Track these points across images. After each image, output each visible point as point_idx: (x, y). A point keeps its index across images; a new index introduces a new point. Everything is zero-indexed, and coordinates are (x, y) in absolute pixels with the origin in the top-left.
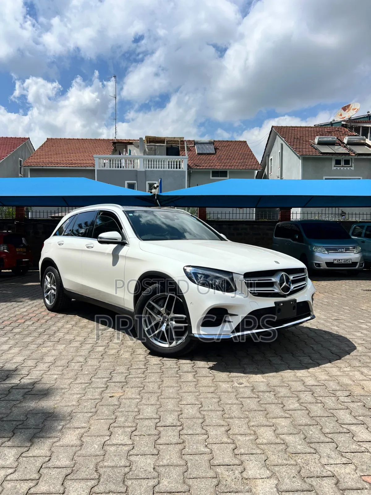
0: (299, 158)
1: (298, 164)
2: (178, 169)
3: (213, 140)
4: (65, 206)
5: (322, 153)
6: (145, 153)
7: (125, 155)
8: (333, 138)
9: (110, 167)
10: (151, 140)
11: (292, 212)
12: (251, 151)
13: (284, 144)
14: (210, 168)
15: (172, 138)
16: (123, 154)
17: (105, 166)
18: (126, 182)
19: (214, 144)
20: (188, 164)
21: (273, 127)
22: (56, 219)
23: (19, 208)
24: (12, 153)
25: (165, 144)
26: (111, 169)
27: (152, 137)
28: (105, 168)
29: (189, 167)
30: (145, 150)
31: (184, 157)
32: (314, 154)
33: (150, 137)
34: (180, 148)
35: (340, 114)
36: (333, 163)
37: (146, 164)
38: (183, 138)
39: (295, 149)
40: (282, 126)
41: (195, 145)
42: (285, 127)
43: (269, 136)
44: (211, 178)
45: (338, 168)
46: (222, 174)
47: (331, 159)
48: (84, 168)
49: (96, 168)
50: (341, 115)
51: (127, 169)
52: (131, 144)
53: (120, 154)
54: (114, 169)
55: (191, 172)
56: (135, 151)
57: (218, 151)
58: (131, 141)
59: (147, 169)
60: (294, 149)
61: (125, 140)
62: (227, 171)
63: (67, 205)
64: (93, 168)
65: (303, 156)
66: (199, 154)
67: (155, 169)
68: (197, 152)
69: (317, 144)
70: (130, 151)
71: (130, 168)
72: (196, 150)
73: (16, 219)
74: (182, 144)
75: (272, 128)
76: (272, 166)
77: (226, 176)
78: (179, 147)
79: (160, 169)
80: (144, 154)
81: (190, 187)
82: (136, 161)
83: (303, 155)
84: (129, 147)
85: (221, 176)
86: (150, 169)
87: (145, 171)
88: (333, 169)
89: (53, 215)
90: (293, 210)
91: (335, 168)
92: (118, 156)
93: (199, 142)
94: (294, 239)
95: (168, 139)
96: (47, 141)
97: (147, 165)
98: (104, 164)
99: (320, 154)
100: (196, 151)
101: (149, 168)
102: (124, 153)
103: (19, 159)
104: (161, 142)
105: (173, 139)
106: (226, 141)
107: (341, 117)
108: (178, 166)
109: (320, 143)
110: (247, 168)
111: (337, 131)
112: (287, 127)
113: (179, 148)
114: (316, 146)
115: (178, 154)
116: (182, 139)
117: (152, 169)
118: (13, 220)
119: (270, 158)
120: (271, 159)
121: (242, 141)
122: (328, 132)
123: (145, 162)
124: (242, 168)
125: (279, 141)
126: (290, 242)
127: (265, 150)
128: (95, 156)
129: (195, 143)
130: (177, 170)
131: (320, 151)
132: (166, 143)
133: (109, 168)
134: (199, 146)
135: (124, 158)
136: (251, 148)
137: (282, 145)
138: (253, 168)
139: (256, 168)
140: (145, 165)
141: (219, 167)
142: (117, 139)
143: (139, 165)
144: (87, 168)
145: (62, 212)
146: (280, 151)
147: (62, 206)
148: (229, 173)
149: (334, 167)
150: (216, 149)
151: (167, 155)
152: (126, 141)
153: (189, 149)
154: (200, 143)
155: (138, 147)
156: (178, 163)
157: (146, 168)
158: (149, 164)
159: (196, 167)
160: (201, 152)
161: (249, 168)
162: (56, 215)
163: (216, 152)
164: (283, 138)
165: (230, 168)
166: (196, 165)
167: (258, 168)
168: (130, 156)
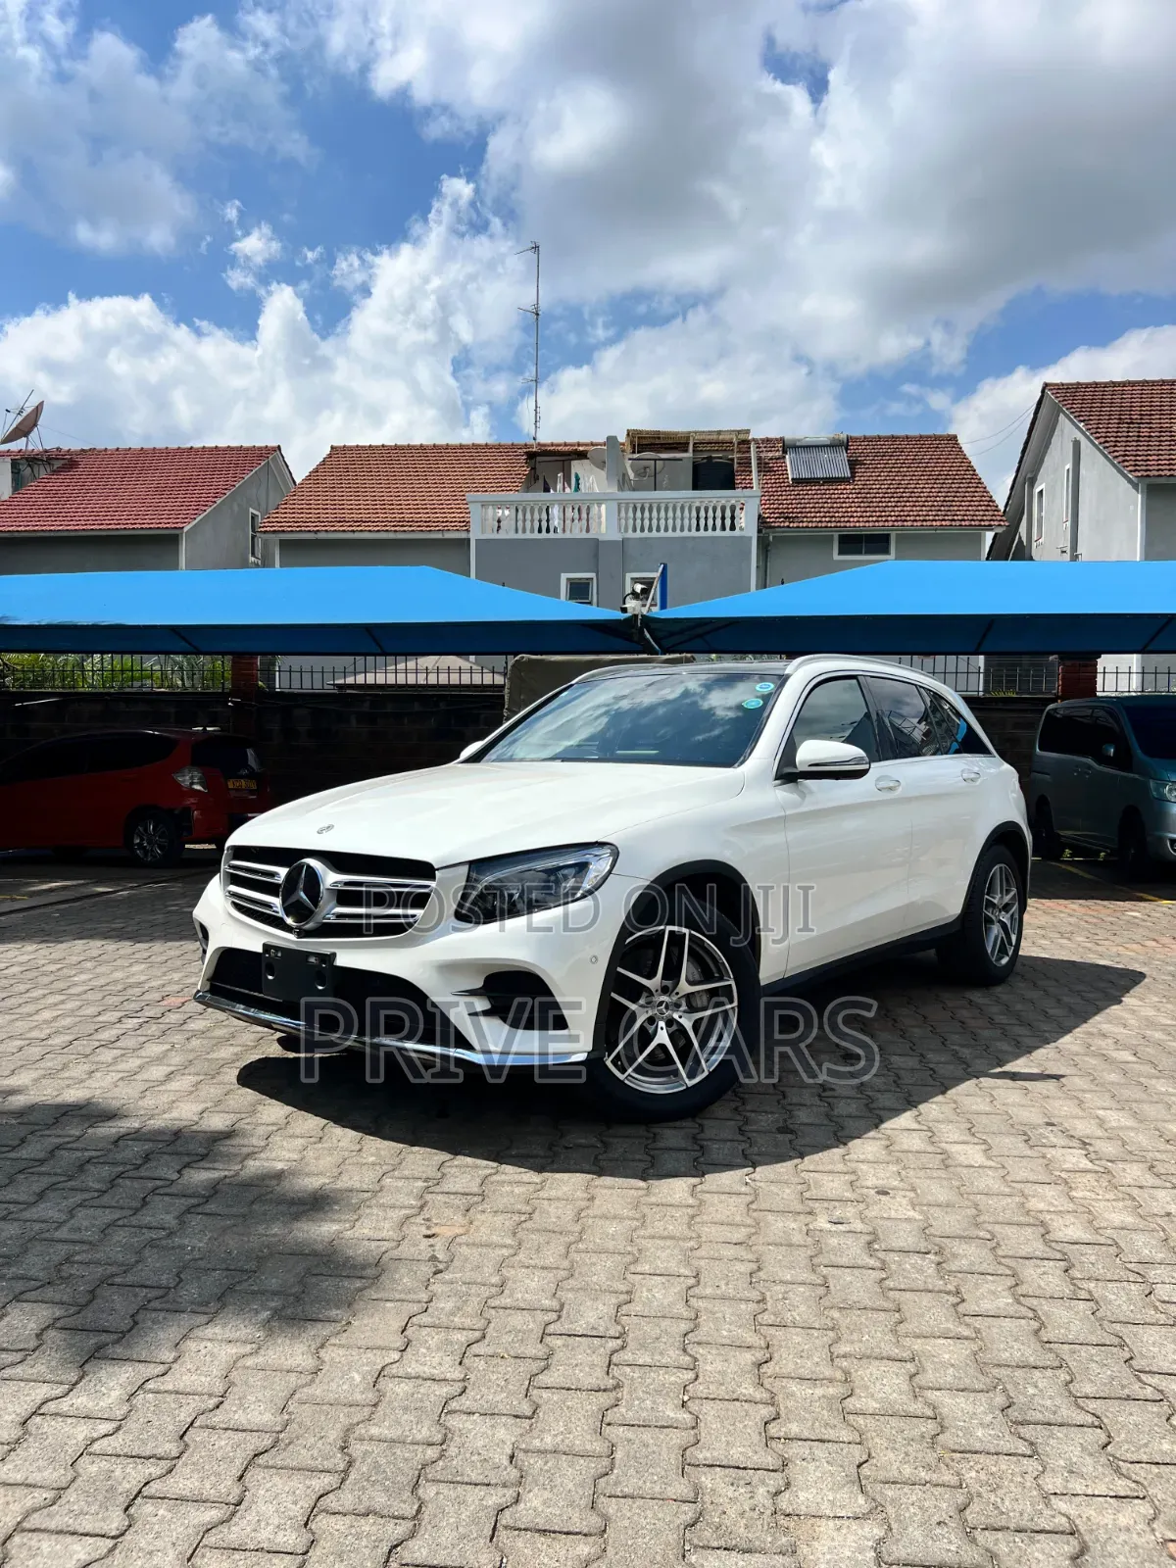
0: (1135, 486)
1: (1132, 508)
2: (728, 533)
3: (843, 437)
4: (375, 655)
6: (623, 483)
7: (561, 491)
9: (517, 531)
10: (645, 443)
11: (1100, 669)
12: (970, 467)
13: (1084, 443)
14: (833, 525)
15: (710, 433)
16: (555, 490)
17: (499, 527)
18: (564, 577)
19: (847, 449)
20: (760, 516)
21: (1046, 385)
22: (348, 691)
23: (242, 659)
24: (228, 493)
25: (690, 454)
26: (520, 536)
27: (647, 432)
28: (502, 535)
29: (762, 523)
30: (625, 475)
31: (747, 492)
33: (641, 432)
34: (736, 466)
37: (627, 519)
38: (748, 432)
39: (1121, 459)
40: (1078, 383)
41: (785, 452)
42: (1087, 385)
43: (1031, 416)
44: (836, 557)
46: (867, 543)
48: (439, 536)
49: (475, 535)
51: (568, 535)
52: (582, 455)
53: (546, 490)
54: (528, 535)
55: (771, 538)
56: (592, 479)
57: (860, 470)
58: (581, 448)
59: (630, 534)
60: (1116, 457)
61: (566, 445)
62: (888, 535)
63: (379, 651)
64: (463, 535)
65: (1148, 480)
66: (798, 481)
67: (654, 534)
68: (790, 477)
70: (578, 479)
71: (576, 532)
72: (789, 468)
73: (230, 694)
74: (744, 453)
75: (1043, 391)
76: (1043, 514)
77: (886, 551)
78: (732, 460)
79: (670, 534)
80: (621, 488)
81: (765, 587)
82: (595, 509)
83: (1148, 476)
84: (577, 467)
85: (868, 552)
86: (638, 534)
87: (624, 540)
89: (341, 681)
90: (1106, 662)
92: (542, 496)
93: (798, 444)
94: (1103, 759)
95: (700, 437)
96: (330, 456)
97: (631, 522)
98: (499, 521)
100: (789, 472)
101: (635, 530)
102: (559, 486)
103: (251, 510)
104: (676, 448)
105: (714, 437)
106: (888, 437)
108: (728, 522)
110: (958, 523)
112: (1096, 384)
113: (732, 465)
115: (729, 484)
116: (742, 437)
117: (646, 534)
118: (223, 697)
119: (1037, 490)
120: (1041, 492)
121: (940, 436)
123: (623, 514)
124: (938, 523)
125: (1067, 431)
126: (1090, 767)
127: (1020, 462)
128: (469, 496)
129: (787, 446)
130: (723, 534)
132: (691, 449)
133: (512, 535)
134: (804, 455)
135: (559, 502)
136: (970, 459)
137: (1077, 445)
138: (978, 523)
139: (987, 523)
140: (623, 521)
141: (861, 522)
142: (539, 444)
143: (605, 524)
144: (448, 536)
145: (365, 672)
146: (1069, 466)
147: (366, 654)
148: (897, 542)
150: (853, 464)
151: (695, 487)
152: (567, 448)
153: (764, 467)
154: (804, 447)
155: (601, 465)
156: (728, 514)
157: (626, 530)
158: (635, 519)
159: (787, 524)
160: (805, 475)
161: (963, 523)
162: (350, 680)
163: (853, 473)
164: (1081, 421)
165: (900, 523)
166: (786, 518)
167: (996, 523)
168: (577, 496)
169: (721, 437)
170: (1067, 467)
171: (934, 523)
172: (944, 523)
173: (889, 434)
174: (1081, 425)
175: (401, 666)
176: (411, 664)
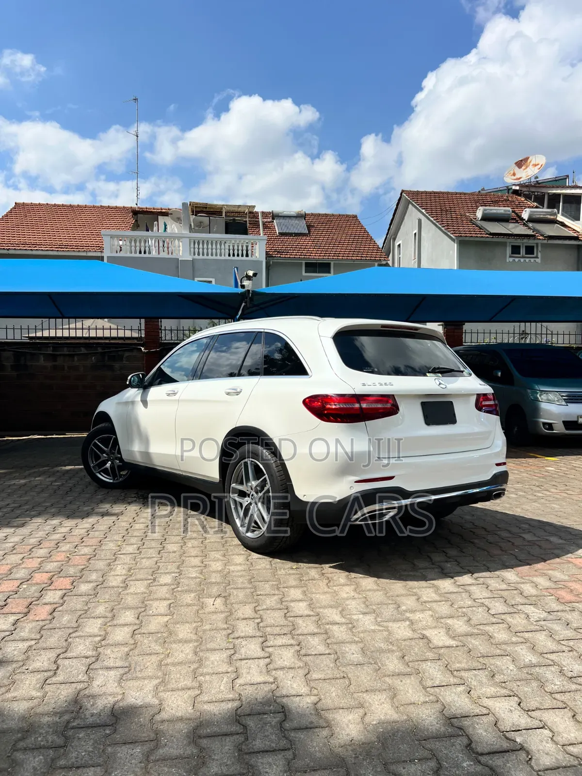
0: (453, 240)
1: (451, 252)
2: (245, 258)
3: (303, 212)
4: (56, 318)
5: (491, 234)
6: (191, 229)
7: (156, 232)
8: (505, 211)
10: (199, 209)
12: (365, 231)
13: (423, 219)
14: (303, 257)
15: (234, 206)
16: (153, 230)
17: (121, 250)
19: (305, 220)
20: (266, 252)
21: (403, 191)
22: (37, 341)
25: (223, 218)
26: (133, 255)
27: (200, 204)
28: (122, 255)
29: (268, 255)
30: (191, 225)
31: (256, 237)
32: (479, 235)
33: (197, 204)
34: (248, 225)
35: (512, 172)
36: (509, 250)
38: (253, 207)
39: (446, 227)
40: (418, 191)
41: (273, 219)
42: (422, 192)
43: (396, 206)
44: (304, 274)
45: (517, 260)
46: (323, 267)
47: (504, 245)
48: (84, 254)
49: (106, 254)
50: (514, 174)
51: (161, 256)
52: (165, 214)
53: (148, 230)
55: (272, 263)
56: (173, 226)
57: (312, 230)
58: (164, 211)
59: (196, 257)
60: (444, 226)
61: (154, 209)
62: (330, 263)
63: (60, 316)
64: (99, 254)
65: (461, 239)
66: (281, 234)
67: (210, 257)
68: (277, 231)
69: (481, 220)
70: (165, 226)
71: (164, 255)
72: (276, 227)
74: (252, 218)
75: (401, 194)
76: (401, 256)
77: (329, 272)
78: (246, 221)
79: (218, 257)
80: (190, 232)
82: (176, 242)
83: (461, 236)
84: (163, 219)
85: (319, 273)
86: (201, 257)
87: (193, 260)
88: (508, 261)
89: (33, 335)
91: (511, 260)
92: (145, 233)
93: (280, 215)
95: (228, 209)
96: (15, 208)
97: (197, 250)
98: (121, 248)
99: (487, 235)
100: (276, 229)
101: (199, 255)
102: (155, 229)
104: (215, 214)
105: (236, 209)
106: (324, 214)
107: (515, 178)
108: (250, 252)
109: (486, 218)
110: (364, 258)
111: (506, 200)
112: (426, 192)
113: (246, 224)
114: (479, 222)
115: (245, 232)
116: (251, 210)
117: (205, 257)
119: (397, 244)
120: (399, 245)
121: (349, 215)
122: (492, 201)
123: (192, 245)
124: (355, 258)
125: (414, 215)
127: (389, 230)
128: (103, 232)
129: (274, 216)
130: (247, 258)
131: (488, 231)
132: (224, 214)
133: (128, 255)
134: (282, 221)
135: (156, 237)
136: (365, 227)
137: (420, 221)
138: (374, 258)
139: (378, 259)
140: (192, 250)
141: (316, 256)
142: (139, 208)
143: (182, 251)
144: (90, 254)
145: (49, 329)
146: (416, 231)
148: (334, 267)
149: (510, 257)
150: (309, 227)
151: (226, 233)
152: (156, 210)
153: (265, 226)
154: (282, 216)
155: (178, 220)
156: (250, 248)
157: (194, 254)
158: (194, 248)
159: (279, 255)
160: (285, 231)
161: (367, 258)
162: (39, 334)
163: (309, 231)
164: (423, 209)
165: (336, 257)
166: (278, 252)
167: (383, 259)
168: (165, 234)
169: (239, 209)
170: (414, 232)
171: (353, 258)
172: (357, 258)
173: (324, 213)
174: (423, 211)
175: (72, 326)
176: (79, 325)
